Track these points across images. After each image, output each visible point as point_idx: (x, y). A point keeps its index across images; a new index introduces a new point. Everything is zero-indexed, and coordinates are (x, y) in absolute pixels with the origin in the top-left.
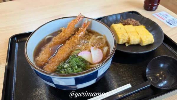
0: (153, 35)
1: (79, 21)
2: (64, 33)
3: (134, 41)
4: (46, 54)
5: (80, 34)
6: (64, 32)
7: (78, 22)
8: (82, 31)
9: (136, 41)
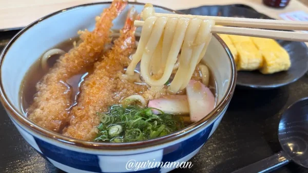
0: (288, 52)
1: (120, 11)
2: (91, 43)
3: (249, 63)
4: (57, 98)
5: (125, 43)
6: (89, 40)
7: (119, 14)
8: (128, 36)
9: (252, 63)
